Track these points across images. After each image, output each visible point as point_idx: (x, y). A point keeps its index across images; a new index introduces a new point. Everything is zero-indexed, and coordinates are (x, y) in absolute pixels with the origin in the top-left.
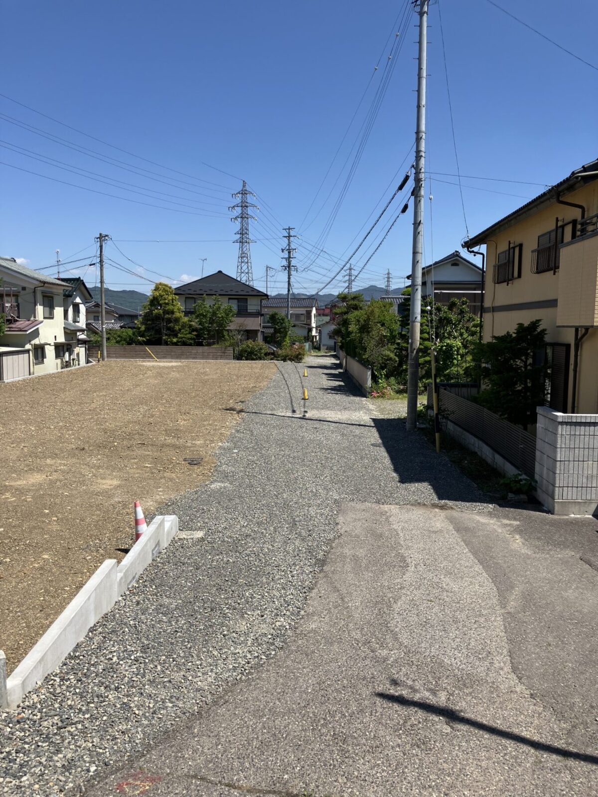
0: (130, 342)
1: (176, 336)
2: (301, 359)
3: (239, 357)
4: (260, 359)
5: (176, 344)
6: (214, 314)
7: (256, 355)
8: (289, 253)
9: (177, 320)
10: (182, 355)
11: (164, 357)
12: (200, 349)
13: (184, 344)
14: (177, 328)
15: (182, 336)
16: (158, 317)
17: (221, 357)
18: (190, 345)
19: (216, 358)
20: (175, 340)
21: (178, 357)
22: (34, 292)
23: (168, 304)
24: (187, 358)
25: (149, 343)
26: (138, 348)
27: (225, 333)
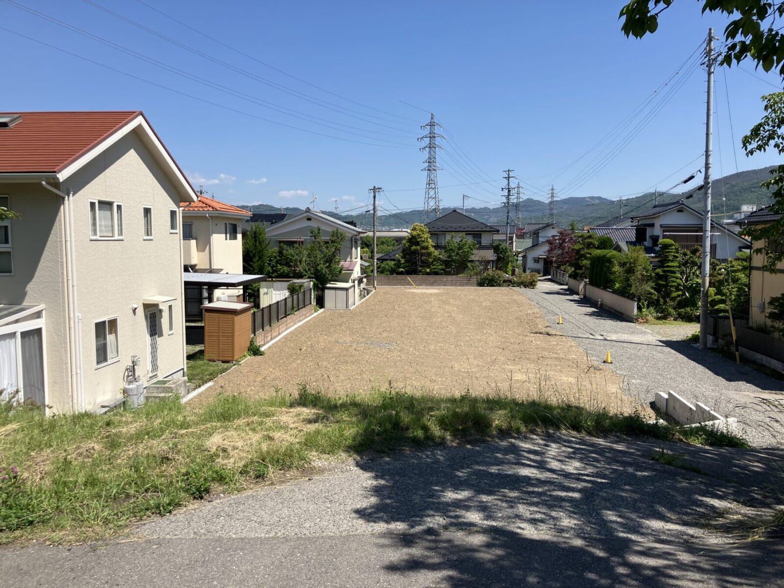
0: (393, 271)
1: (429, 267)
2: (535, 285)
3: (481, 284)
4: (499, 285)
5: (428, 274)
6: (460, 248)
7: (496, 282)
8: (509, 191)
9: (429, 254)
10: (435, 282)
11: (421, 285)
12: (450, 278)
13: (436, 273)
14: (431, 260)
15: (435, 267)
16: (415, 252)
17: (467, 284)
18: (441, 274)
19: (463, 285)
20: (428, 270)
21: (432, 284)
22: (352, 239)
23: (424, 241)
24: (439, 285)
25: (408, 273)
26: (399, 277)
27: (469, 264)
